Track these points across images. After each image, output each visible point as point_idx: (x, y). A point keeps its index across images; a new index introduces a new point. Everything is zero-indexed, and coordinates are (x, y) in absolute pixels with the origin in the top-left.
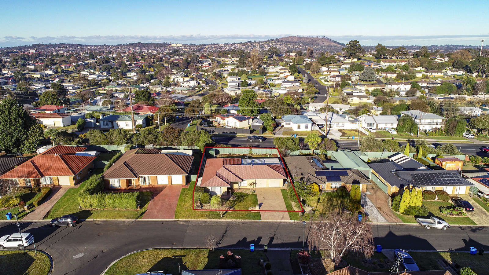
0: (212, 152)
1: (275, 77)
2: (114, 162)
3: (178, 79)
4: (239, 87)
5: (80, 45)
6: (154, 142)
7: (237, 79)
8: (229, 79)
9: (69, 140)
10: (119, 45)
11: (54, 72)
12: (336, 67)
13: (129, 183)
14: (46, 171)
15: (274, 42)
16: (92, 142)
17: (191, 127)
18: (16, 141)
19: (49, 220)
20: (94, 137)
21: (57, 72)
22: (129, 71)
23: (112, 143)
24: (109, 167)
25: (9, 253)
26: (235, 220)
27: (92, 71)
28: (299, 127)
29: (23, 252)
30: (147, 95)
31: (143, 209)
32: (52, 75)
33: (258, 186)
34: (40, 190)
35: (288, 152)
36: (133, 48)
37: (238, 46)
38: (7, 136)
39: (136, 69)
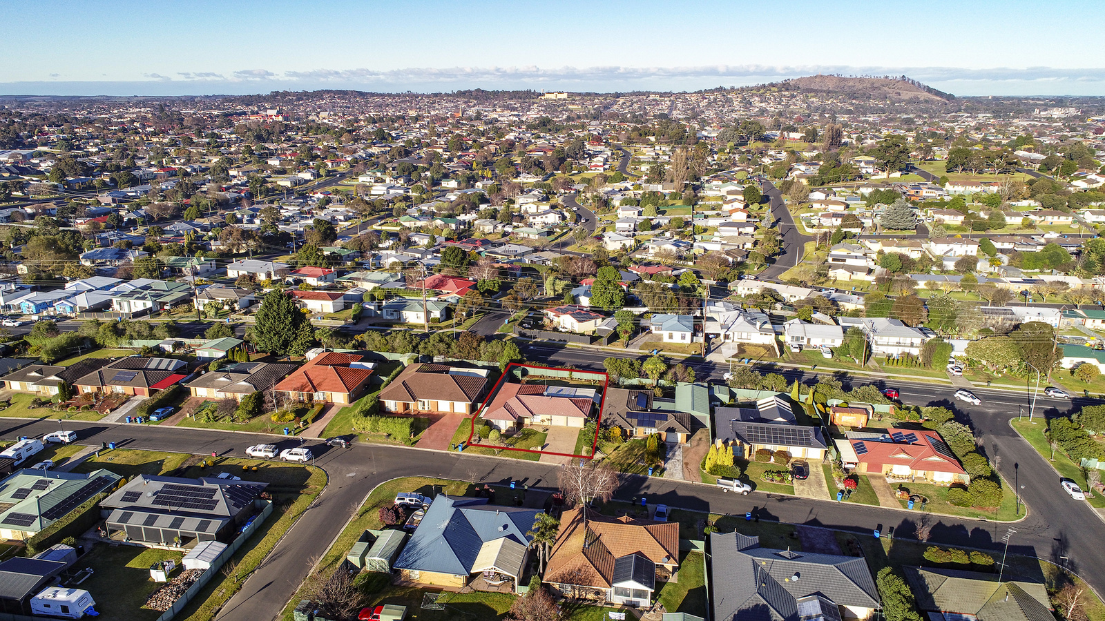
0: (518, 373)
1: (713, 209)
2: (393, 379)
3: (527, 206)
4: (635, 230)
5: (361, 94)
6: (446, 354)
7: (636, 213)
8: (622, 214)
9: (343, 342)
10: (436, 95)
11: (313, 175)
12: (847, 190)
13: (406, 406)
14: (319, 385)
15: (776, 90)
16: (369, 347)
17: (509, 325)
18: (283, 342)
19: (323, 439)
20: (372, 340)
21: (319, 176)
22: (446, 176)
23: (393, 350)
24: (387, 385)
25: (291, 465)
26: (510, 459)
27: (379, 174)
28: (671, 337)
29: (302, 466)
30: (460, 256)
31: (417, 437)
32: (310, 181)
33: (554, 423)
34: (313, 406)
35: (621, 379)
36: (465, 102)
37: (692, 98)
38: (275, 335)
39: (460, 171)
